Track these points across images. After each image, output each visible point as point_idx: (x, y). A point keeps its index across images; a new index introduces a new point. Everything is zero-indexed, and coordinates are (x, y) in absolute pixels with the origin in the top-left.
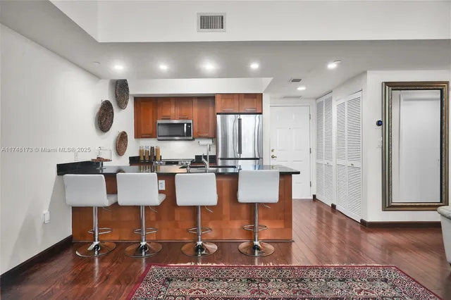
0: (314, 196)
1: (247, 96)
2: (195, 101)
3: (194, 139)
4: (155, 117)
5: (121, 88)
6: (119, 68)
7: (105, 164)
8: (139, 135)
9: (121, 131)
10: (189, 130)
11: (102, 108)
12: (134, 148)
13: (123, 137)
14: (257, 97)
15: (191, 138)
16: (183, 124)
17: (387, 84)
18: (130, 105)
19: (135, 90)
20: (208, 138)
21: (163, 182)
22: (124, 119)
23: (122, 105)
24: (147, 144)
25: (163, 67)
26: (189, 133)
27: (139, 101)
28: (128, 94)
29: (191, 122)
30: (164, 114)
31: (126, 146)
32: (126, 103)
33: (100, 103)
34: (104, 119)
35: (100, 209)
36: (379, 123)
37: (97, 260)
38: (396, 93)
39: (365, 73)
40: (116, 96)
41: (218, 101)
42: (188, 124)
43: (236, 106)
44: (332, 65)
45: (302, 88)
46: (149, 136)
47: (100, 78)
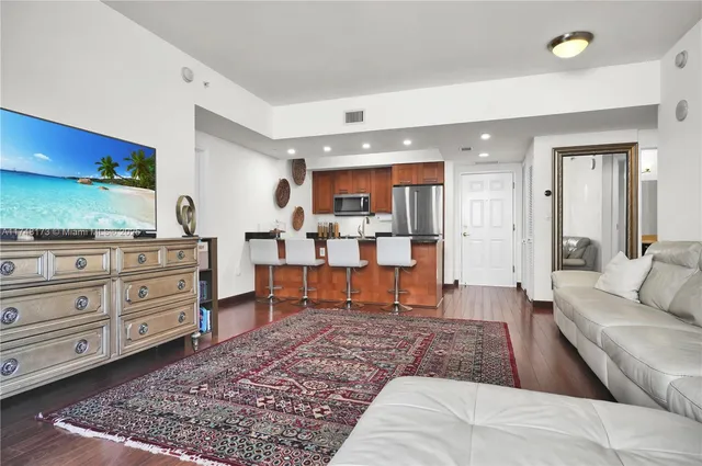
0: (519, 285)
1: (426, 164)
2: (373, 173)
3: (371, 214)
4: (333, 192)
5: (298, 166)
6: (292, 152)
8: (317, 210)
9: (297, 207)
10: (366, 204)
11: (279, 186)
12: (312, 222)
13: (299, 213)
14: (439, 166)
15: (368, 213)
17: (555, 149)
18: (308, 180)
19: (311, 166)
20: (386, 212)
21: (323, 250)
22: (302, 195)
23: (299, 180)
24: (327, 219)
25: (327, 149)
26: (365, 208)
27: (319, 176)
28: (305, 170)
29: (368, 195)
30: (341, 188)
31: (303, 222)
32: (303, 179)
33: (277, 181)
34: (282, 194)
35: (274, 266)
36: (548, 193)
38: (566, 160)
41: (395, 172)
42: (365, 198)
43: (414, 177)
44: (485, 137)
45: (484, 155)
46: (327, 212)
47: (276, 159)
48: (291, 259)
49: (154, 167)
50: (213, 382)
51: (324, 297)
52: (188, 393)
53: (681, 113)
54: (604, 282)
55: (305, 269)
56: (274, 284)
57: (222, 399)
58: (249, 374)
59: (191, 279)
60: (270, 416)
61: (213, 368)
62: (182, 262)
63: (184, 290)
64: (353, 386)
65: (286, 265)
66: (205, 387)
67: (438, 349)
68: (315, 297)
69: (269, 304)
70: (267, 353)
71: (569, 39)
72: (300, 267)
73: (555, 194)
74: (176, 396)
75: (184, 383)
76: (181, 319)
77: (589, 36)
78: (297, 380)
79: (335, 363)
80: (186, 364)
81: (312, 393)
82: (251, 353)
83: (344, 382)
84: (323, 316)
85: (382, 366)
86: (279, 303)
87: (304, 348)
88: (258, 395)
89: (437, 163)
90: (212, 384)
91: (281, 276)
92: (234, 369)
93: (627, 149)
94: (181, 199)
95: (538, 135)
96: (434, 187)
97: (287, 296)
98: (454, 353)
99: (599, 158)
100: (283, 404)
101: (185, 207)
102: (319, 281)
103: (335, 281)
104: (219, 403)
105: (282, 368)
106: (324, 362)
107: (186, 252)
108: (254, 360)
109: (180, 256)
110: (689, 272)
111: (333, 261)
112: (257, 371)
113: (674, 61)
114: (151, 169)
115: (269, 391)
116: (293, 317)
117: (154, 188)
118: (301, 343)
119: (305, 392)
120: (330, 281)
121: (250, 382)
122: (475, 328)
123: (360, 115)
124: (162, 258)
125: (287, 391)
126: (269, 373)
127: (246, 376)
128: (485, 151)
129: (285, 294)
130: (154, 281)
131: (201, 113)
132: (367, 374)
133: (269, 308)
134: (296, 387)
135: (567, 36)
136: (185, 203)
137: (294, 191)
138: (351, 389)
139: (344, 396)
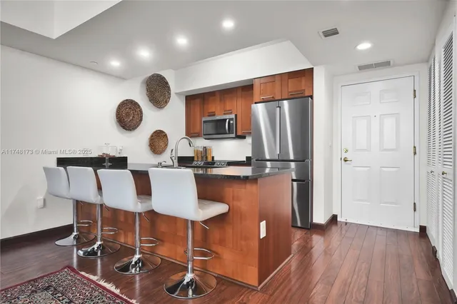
1: (291, 75)
13: (160, 136)
15: (233, 136)
16: (226, 120)
26: (231, 130)
27: (191, 99)
29: (233, 116)
30: (210, 111)
31: (167, 145)
34: (128, 116)
43: (278, 90)
46: (197, 135)
47: (122, 79)
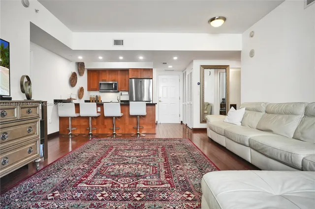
0: (182, 122)
1: (145, 70)
2: (119, 72)
3: (118, 92)
4: (98, 80)
5: (80, 65)
6: (80, 58)
7: (73, 101)
8: (90, 89)
9: (81, 87)
10: (116, 87)
11: (72, 76)
12: (87, 95)
13: (82, 90)
14: (150, 71)
15: (117, 91)
16: (113, 84)
17: (201, 66)
18: (86, 74)
19: (87, 66)
20: (125, 91)
21: (99, 108)
22: (83, 81)
23: (81, 74)
24: (94, 94)
25: (100, 58)
26: (116, 88)
27: (91, 72)
28: (84, 69)
29: (117, 82)
30: (103, 79)
31: (83, 94)
32: (83, 73)
33: (71, 74)
34: (73, 80)
35: (72, 118)
36: (199, 84)
37: (70, 139)
39: (192, 61)
40: (78, 70)
41: (130, 72)
42: (115, 84)
43: (139, 75)
44: (175, 58)
45: (170, 67)
46: (95, 90)
47: (71, 61)
48: (83, 113)
49: (9, 54)
50: (61, 188)
51: (100, 132)
52: (46, 199)
53: (252, 54)
54: (228, 119)
55: (90, 118)
56: (72, 127)
57: (73, 199)
58: (82, 180)
59: (35, 126)
60: (111, 205)
61: (56, 179)
62: (30, 115)
63: (31, 133)
64: (145, 178)
65: (79, 117)
66: (57, 193)
67: (171, 153)
68: (95, 132)
69: (69, 138)
70: (86, 166)
71: (217, 19)
72: (88, 118)
73: (201, 84)
74: (39, 204)
75: (40, 192)
76: (30, 151)
77: (225, 19)
78: (113, 179)
79: (127, 166)
80: (35, 180)
81: (126, 186)
82: (76, 167)
83: (139, 176)
84: (104, 142)
85: (152, 164)
86: (75, 137)
87: (105, 160)
88: (96, 192)
89: (149, 69)
90: (61, 191)
91: (75, 123)
92: (71, 178)
93: (225, 67)
94: (23, 77)
95: (195, 59)
96: (146, 80)
97: (79, 133)
98: (179, 154)
99: (212, 71)
100: (114, 195)
101: (26, 82)
102: (97, 124)
103: (106, 124)
104: (73, 203)
105: (100, 173)
106: (121, 166)
107: (32, 110)
108: (80, 171)
109: (29, 112)
110: (262, 114)
111: (106, 114)
112: (86, 177)
113: (249, 34)
114: (7, 55)
115: (101, 189)
116: (89, 144)
117: (9, 67)
118: (102, 158)
119: (122, 186)
120: (103, 124)
121: (85, 185)
122: (179, 142)
123: (121, 42)
124: (17, 113)
125: (112, 187)
126: (94, 178)
127: (81, 181)
128: (170, 65)
129: (78, 132)
130: (12, 129)
131: (33, 27)
132: (148, 170)
133: (69, 140)
134: (115, 184)
135: (217, 17)
136: (25, 80)
137: (79, 79)
138: (145, 180)
139: (144, 184)
